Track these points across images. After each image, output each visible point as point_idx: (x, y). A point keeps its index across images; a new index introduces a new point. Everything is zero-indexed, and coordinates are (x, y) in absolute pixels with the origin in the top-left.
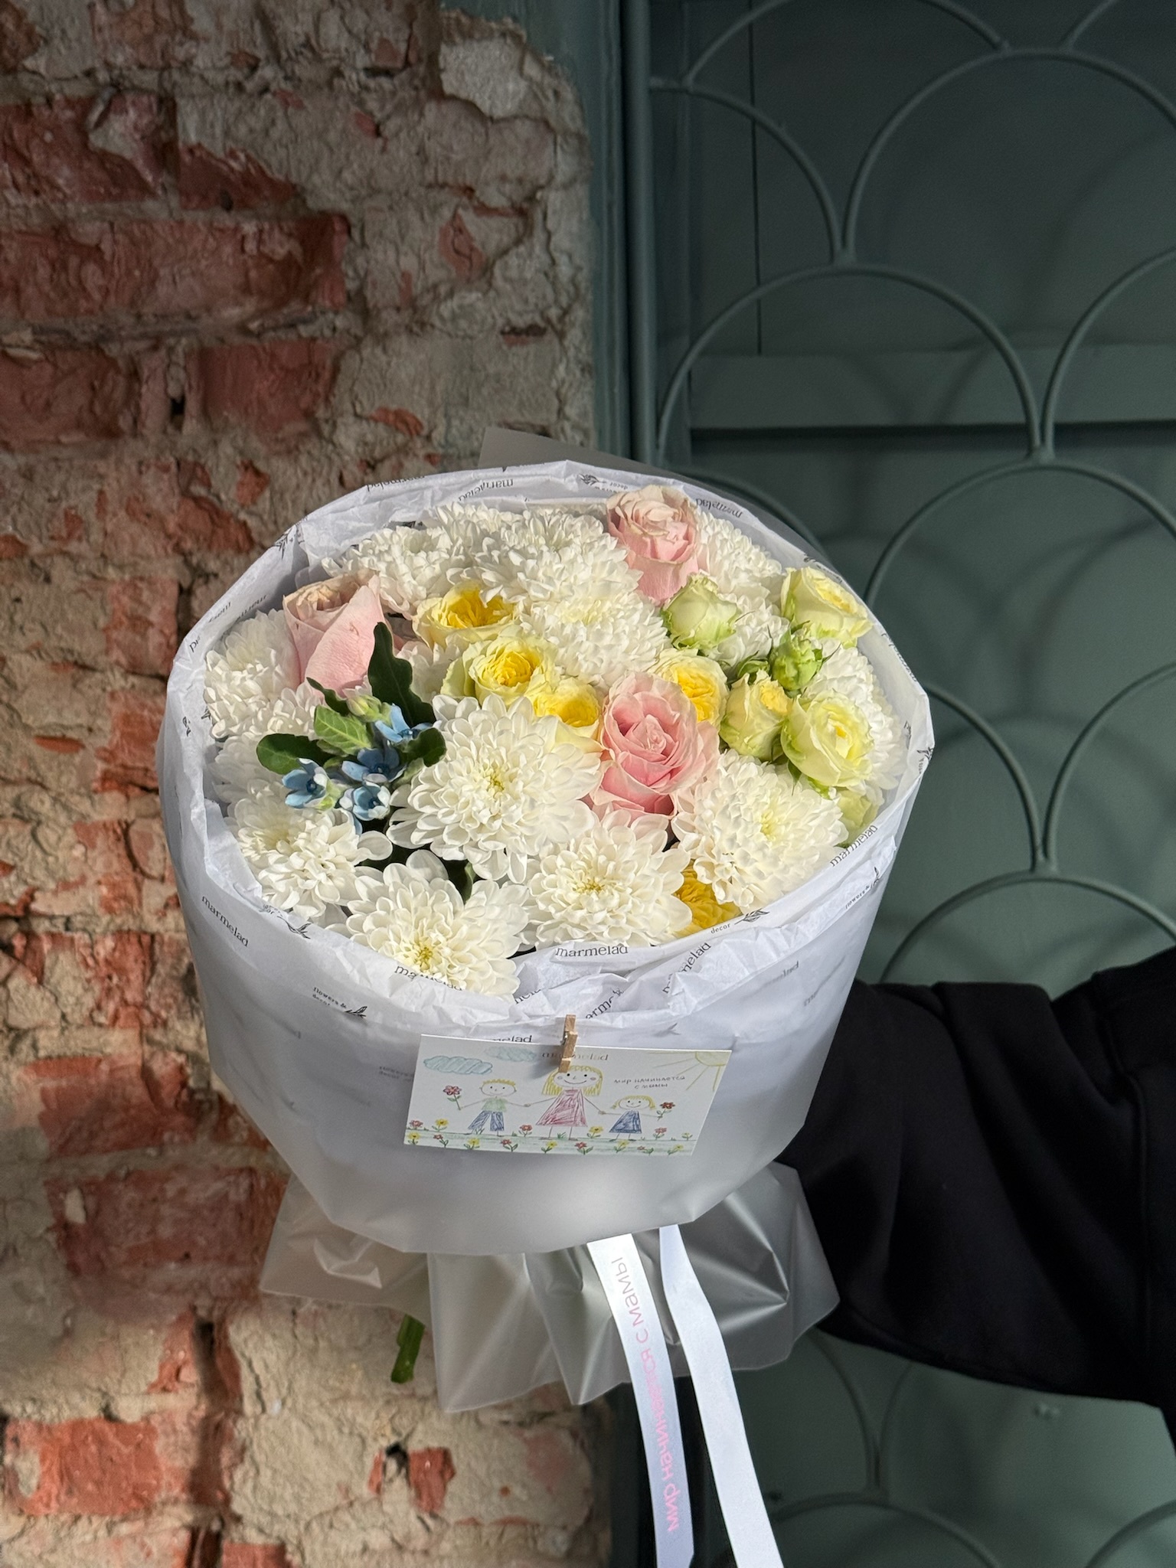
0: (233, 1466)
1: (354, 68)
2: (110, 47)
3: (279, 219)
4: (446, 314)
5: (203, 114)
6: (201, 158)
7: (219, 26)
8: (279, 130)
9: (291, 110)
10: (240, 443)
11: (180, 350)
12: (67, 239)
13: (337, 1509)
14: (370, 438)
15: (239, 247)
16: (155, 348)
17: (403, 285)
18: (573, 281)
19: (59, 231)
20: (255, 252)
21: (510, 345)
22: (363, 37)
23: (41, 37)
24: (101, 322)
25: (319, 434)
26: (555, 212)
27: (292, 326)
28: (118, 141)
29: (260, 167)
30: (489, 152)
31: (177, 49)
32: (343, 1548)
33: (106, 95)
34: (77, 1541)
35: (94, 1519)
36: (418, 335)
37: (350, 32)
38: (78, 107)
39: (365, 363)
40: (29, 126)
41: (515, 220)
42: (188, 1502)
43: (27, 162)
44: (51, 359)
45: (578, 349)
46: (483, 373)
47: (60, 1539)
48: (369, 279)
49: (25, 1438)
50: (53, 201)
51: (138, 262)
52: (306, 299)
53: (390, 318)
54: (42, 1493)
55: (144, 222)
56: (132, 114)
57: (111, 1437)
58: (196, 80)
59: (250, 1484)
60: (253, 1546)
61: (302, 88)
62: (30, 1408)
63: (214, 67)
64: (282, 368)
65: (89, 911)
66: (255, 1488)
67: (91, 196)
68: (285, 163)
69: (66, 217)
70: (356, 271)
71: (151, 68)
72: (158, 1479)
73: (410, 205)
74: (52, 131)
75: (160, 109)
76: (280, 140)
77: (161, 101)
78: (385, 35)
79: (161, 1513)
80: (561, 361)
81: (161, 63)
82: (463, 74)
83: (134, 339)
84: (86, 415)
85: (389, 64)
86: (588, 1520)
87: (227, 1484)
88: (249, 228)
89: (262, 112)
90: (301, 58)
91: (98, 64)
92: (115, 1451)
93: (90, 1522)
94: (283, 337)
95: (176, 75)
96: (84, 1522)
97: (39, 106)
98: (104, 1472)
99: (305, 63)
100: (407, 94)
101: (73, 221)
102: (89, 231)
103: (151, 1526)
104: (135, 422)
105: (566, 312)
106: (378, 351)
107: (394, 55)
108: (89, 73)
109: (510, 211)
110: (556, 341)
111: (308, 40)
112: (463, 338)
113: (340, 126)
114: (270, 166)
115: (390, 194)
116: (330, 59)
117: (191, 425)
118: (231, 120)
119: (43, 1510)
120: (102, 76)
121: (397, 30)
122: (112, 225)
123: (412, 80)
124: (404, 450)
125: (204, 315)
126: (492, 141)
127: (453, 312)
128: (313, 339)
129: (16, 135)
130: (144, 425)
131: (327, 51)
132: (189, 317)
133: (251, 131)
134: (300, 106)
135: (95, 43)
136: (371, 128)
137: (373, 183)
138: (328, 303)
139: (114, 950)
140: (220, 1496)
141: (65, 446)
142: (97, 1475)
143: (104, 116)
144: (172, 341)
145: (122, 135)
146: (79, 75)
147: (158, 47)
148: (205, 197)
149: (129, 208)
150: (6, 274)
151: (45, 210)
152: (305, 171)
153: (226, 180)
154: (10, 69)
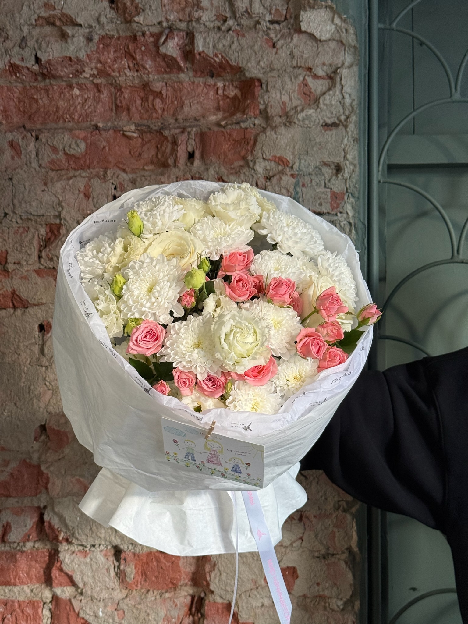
0: (211, 571)
1: (265, 20)
2: (168, 13)
3: (232, 81)
4: (300, 118)
5: (205, 39)
6: (203, 57)
7: (212, 4)
8: (235, 45)
9: (239, 37)
10: (217, 169)
11: (193, 133)
12: (148, 89)
13: (251, 590)
14: (268, 167)
15: (216, 92)
16: (183, 132)
17: (283, 107)
18: (351, 105)
19: (145, 86)
20: (222, 94)
21: (325, 131)
22: (269, 8)
23: (141, 8)
24: (162, 122)
25: (249, 166)
26: (345, 78)
27: (238, 123)
28: (170, 49)
29: (227, 60)
30: (318, 54)
31: (195, 13)
32: (254, 605)
33: (167, 31)
34: (149, 600)
35: (155, 591)
36: (288, 127)
37: (264, 6)
38: (155, 37)
39: (267, 139)
40: (135, 44)
41: (328, 81)
42: (191, 585)
43: (134, 58)
44: (141, 136)
45: (352, 132)
46: (314, 142)
47: (142, 599)
48: (269, 104)
49: (128, 559)
50: (144, 74)
51: (176, 98)
52: (244, 113)
53: (277, 120)
54: (134, 580)
55: (179, 82)
56: (176, 39)
57: (162, 559)
58: (202, 26)
59: (217, 579)
60: (218, 603)
61: (244, 29)
62: (130, 547)
63: (209, 20)
64: (233, 140)
66: (219, 580)
67: (159, 72)
68: (237, 59)
69: (149, 80)
70: (264, 101)
71: (184, 21)
72: (180, 576)
73: (287, 75)
74: (145, 46)
75: (187, 37)
76: (236, 49)
77: (187, 34)
78: (277, 8)
79: (180, 590)
80: (345, 137)
81: (188, 19)
82: (309, 22)
83: (175, 128)
84: (154, 159)
85: (279, 19)
86: (351, 596)
87: (208, 578)
88: (220, 84)
89: (229, 38)
90: (243, 17)
92: (163, 564)
93: (154, 593)
94: (234, 128)
95: (194, 24)
96: (151, 592)
97: (139, 36)
98: (159, 573)
99: (245, 18)
100: (286, 31)
101: (152, 82)
102: (158, 86)
103: (177, 595)
104: (175, 162)
105: (348, 117)
106: (273, 133)
107: (281, 16)
108: (160, 23)
109: (326, 77)
110: (344, 129)
111: (247, 9)
112: (306, 128)
113: (259, 44)
114: (231, 60)
115: (279, 71)
116: (255, 17)
117: (197, 162)
118: (216, 41)
119: (135, 587)
120: (165, 24)
121: (282, 5)
122: (166, 84)
123: (287, 26)
124: (282, 172)
125: (202, 119)
126: (319, 50)
127: (303, 117)
128: (246, 128)
129: (130, 47)
130: (179, 163)
131: (254, 14)
132: (195, 119)
134: (243, 36)
135: (163, 11)
136: (272, 44)
137: (272, 66)
138: (252, 114)
140: (205, 583)
141: (146, 170)
142: (156, 574)
143: (166, 40)
144: (189, 129)
145: (173, 48)
146: (156, 24)
147: (187, 12)
148: (203, 72)
149: (173, 76)
150: (124, 103)
151: (141, 77)
152: (245, 62)
153: (212, 66)
154: (128, 21)
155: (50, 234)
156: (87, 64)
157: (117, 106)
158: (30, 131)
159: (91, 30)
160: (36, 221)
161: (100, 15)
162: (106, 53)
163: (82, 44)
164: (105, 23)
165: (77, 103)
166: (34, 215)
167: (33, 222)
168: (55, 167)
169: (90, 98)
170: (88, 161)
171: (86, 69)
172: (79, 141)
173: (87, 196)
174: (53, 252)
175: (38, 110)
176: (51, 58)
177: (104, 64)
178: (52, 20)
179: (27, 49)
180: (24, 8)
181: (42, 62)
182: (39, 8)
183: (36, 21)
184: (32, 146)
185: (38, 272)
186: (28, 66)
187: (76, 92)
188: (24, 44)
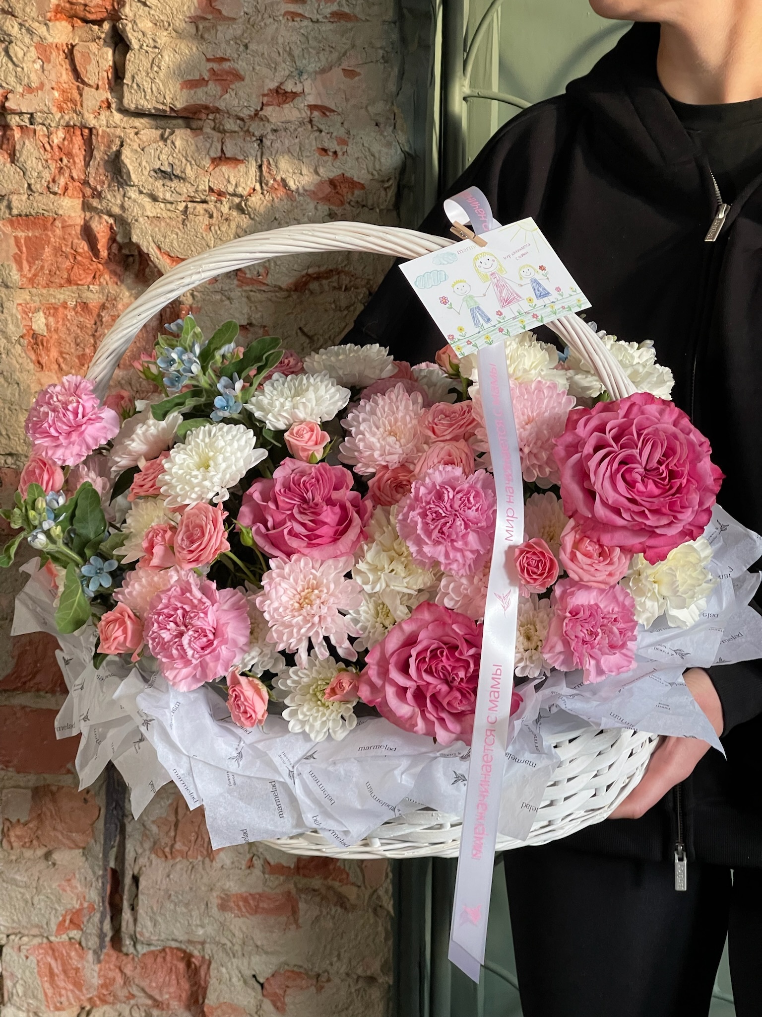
65: (46, 109)
139: (64, 140)
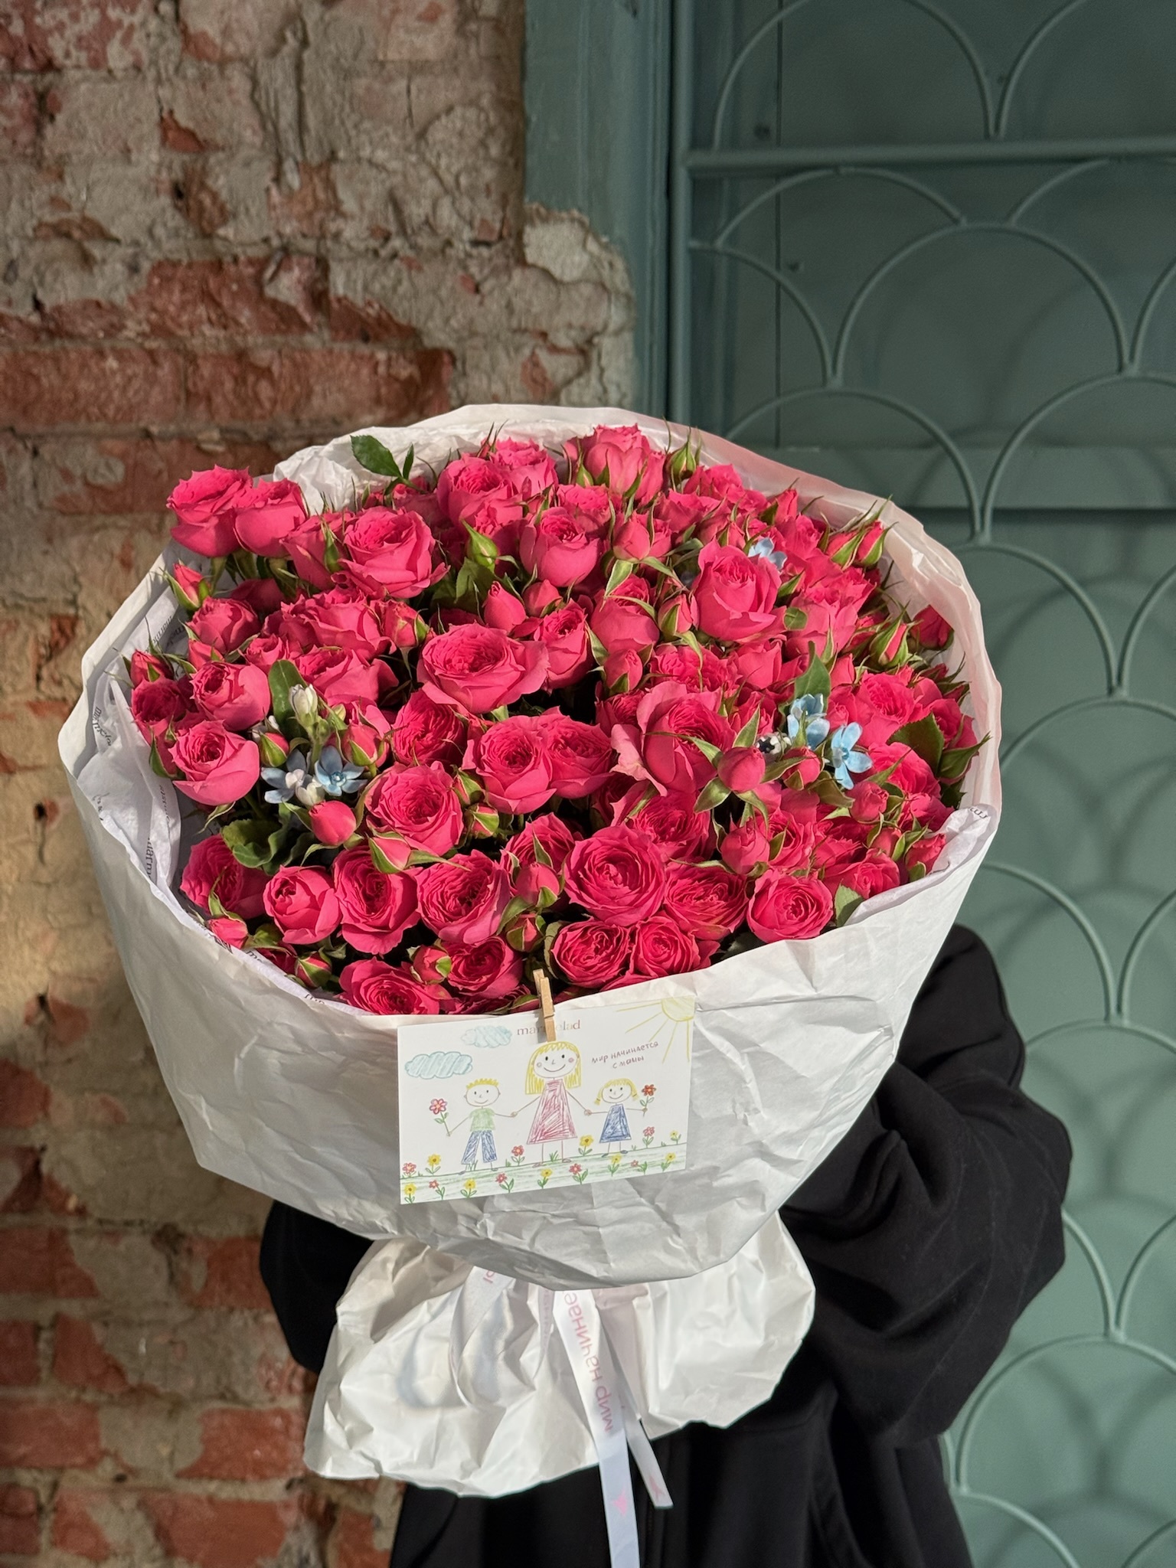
1: (462, 241)
2: (282, 222)
3: (402, 350)
5: (348, 275)
6: (346, 306)
7: (362, 208)
8: (405, 287)
9: (414, 273)
12: (247, 362)
15: (373, 370)
19: (241, 355)
20: (385, 374)
22: (468, 218)
23: (230, 212)
24: (270, 424)
26: (607, 353)
28: (286, 292)
29: (390, 314)
30: (560, 306)
31: (331, 223)
33: (278, 256)
34: (232, 1326)
35: (245, 1310)
37: (459, 215)
38: (257, 266)
40: (220, 278)
41: (578, 357)
43: (218, 305)
44: (232, 450)
47: (220, 1324)
48: (468, 399)
49: (195, 1249)
50: (238, 333)
51: (299, 380)
52: (421, 411)
55: (304, 350)
58: (344, 248)
61: (423, 255)
63: (358, 237)
67: (265, 330)
68: (408, 312)
69: (246, 346)
70: (458, 392)
71: (311, 237)
73: (500, 346)
74: (237, 283)
75: (317, 268)
76: (405, 294)
77: (318, 262)
78: (485, 217)
82: (541, 248)
83: (295, 438)
85: (488, 238)
88: (381, 356)
89: (392, 273)
90: (422, 233)
91: (272, 233)
93: (242, 1313)
95: (329, 243)
97: (228, 264)
99: (424, 235)
100: (500, 261)
101: (252, 349)
102: (264, 356)
107: (491, 231)
108: (266, 240)
109: (574, 351)
111: (427, 217)
113: (449, 284)
114: (397, 313)
115: (485, 337)
116: (443, 234)
118: (369, 279)
120: (276, 242)
121: (494, 213)
122: (280, 352)
123: (504, 250)
125: (346, 421)
126: (562, 299)
129: (211, 284)
131: (441, 227)
132: (335, 421)
133: (383, 287)
134: (420, 269)
136: (471, 286)
137: (473, 328)
143: (275, 274)
145: (289, 289)
146: (259, 241)
147: (316, 221)
148: (349, 332)
149: (293, 340)
150: (201, 386)
151: (230, 341)
152: (422, 318)
153: (363, 321)
154: (207, 235)
155: (57, 635)
156: (131, 314)
157: (188, 393)
158: (23, 438)
159: (138, 250)
160: (31, 611)
161: (153, 223)
162: (165, 295)
163: (120, 277)
164: (164, 238)
165: (112, 385)
166: (27, 599)
167: (27, 614)
168: (66, 507)
169: (135, 375)
170: (129, 500)
171: (130, 323)
172: (113, 461)
173: (127, 564)
174: (62, 670)
175: (39, 397)
176: (62, 301)
177: (162, 313)
178: (64, 229)
179: (18, 284)
180: (14, 206)
181: (48, 308)
182: (41, 206)
183: (34, 230)
184: (25, 468)
185: (35, 707)
186: (22, 314)
187: (112, 363)
188: (11, 275)
